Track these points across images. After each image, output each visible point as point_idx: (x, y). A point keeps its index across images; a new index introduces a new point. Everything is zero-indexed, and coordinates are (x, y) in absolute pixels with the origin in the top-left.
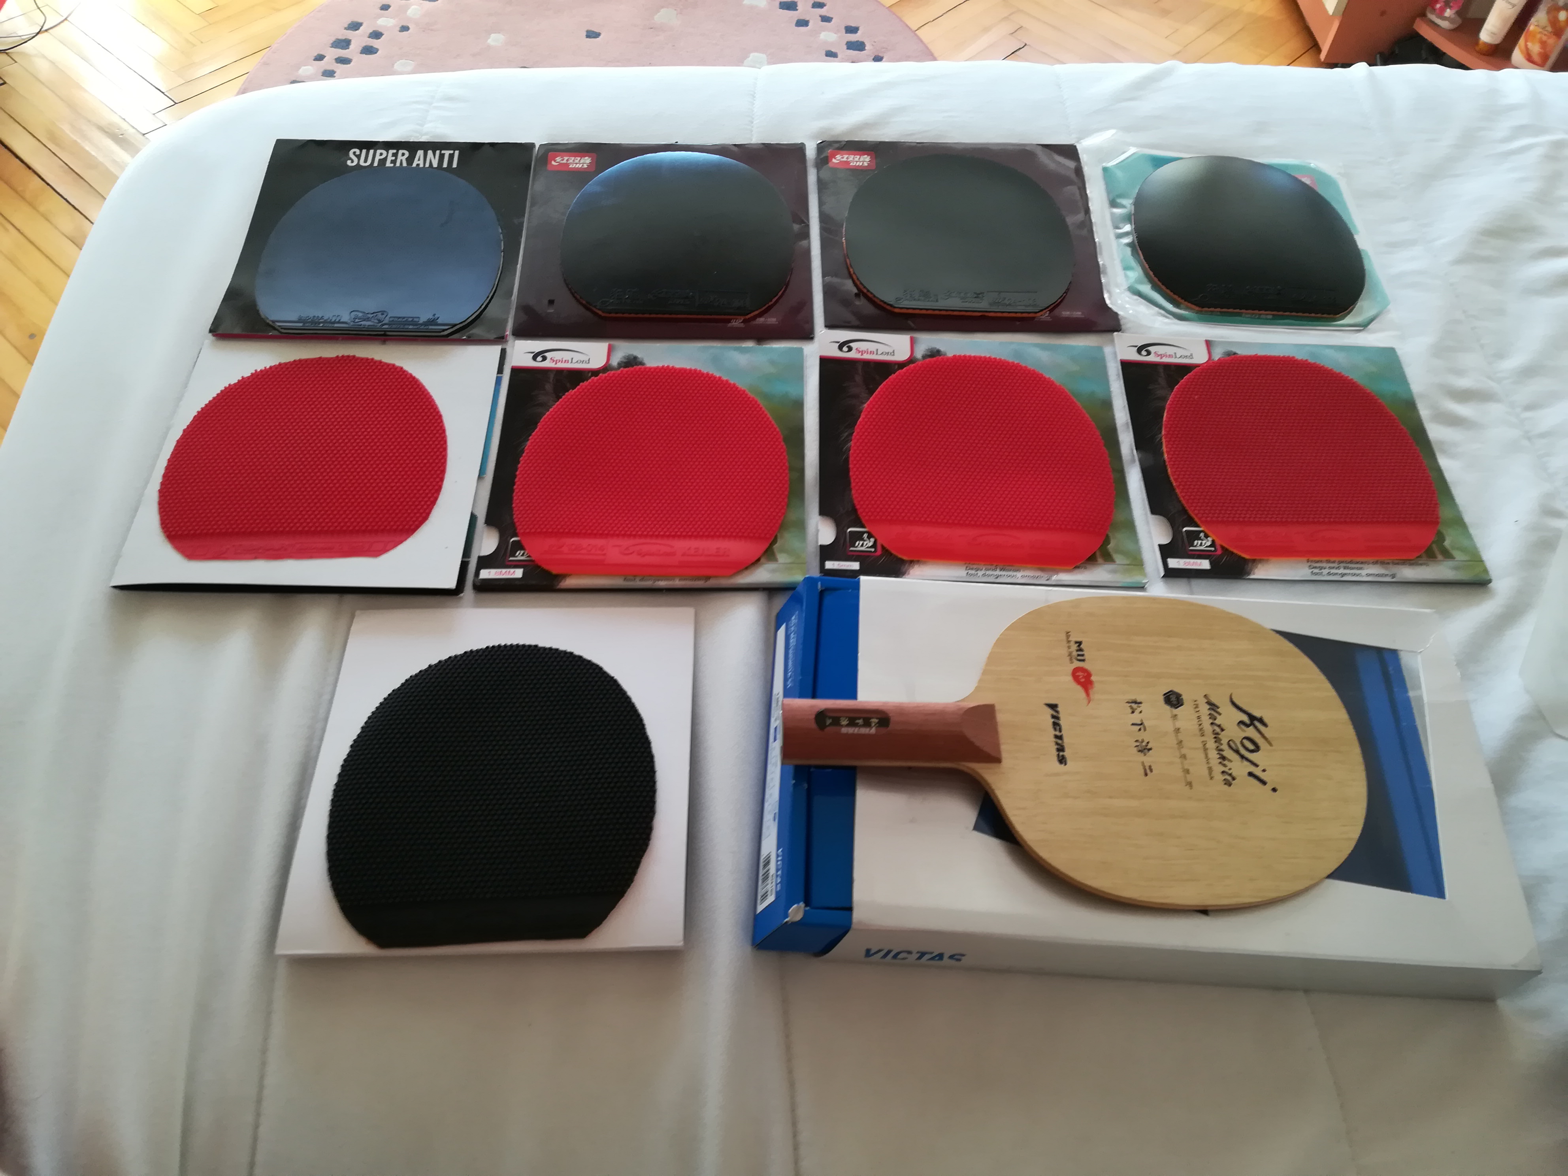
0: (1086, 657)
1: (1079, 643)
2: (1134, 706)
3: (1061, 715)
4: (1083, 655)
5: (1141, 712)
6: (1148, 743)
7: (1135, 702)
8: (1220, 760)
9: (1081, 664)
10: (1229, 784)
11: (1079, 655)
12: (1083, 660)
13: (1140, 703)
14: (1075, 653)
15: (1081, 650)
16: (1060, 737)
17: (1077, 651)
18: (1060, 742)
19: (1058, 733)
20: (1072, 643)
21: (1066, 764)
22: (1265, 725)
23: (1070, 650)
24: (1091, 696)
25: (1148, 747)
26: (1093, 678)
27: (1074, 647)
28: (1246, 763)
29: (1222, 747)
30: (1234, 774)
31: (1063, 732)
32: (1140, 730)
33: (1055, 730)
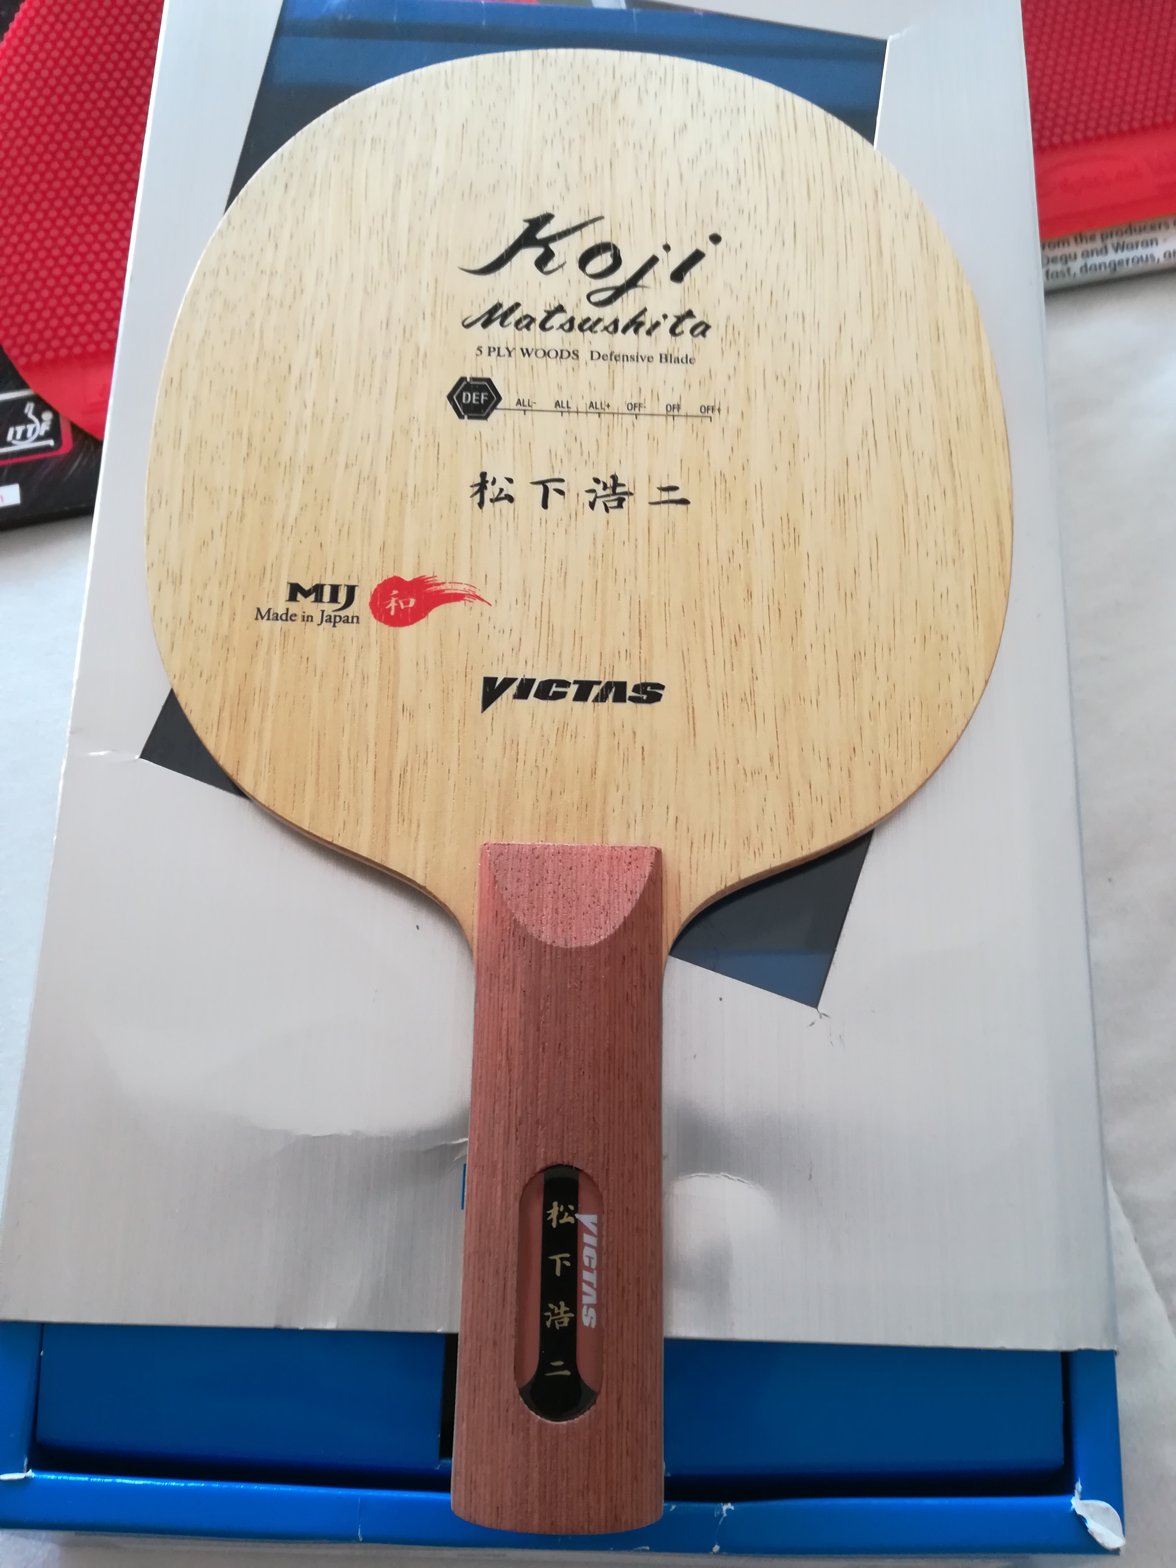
0: (342, 580)
1: (295, 591)
2: (491, 492)
3: (520, 674)
4: (335, 589)
5: (510, 481)
6: (597, 481)
7: (482, 486)
8: (643, 331)
9: (363, 599)
10: (702, 328)
11: (334, 599)
12: (351, 590)
13: (483, 475)
14: (329, 608)
15: (318, 590)
16: (584, 690)
17: (319, 599)
18: (596, 690)
19: (572, 690)
20: (294, 607)
21: (662, 687)
22: (547, 218)
23: (317, 618)
24: (460, 589)
25: (610, 482)
26: (408, 576)
27: (306, 605)
28: (648, 279)
29: (607, 321)
30: (680, 312)
31: (570, 676)
32: (561, 492)
33: (562, 695)
